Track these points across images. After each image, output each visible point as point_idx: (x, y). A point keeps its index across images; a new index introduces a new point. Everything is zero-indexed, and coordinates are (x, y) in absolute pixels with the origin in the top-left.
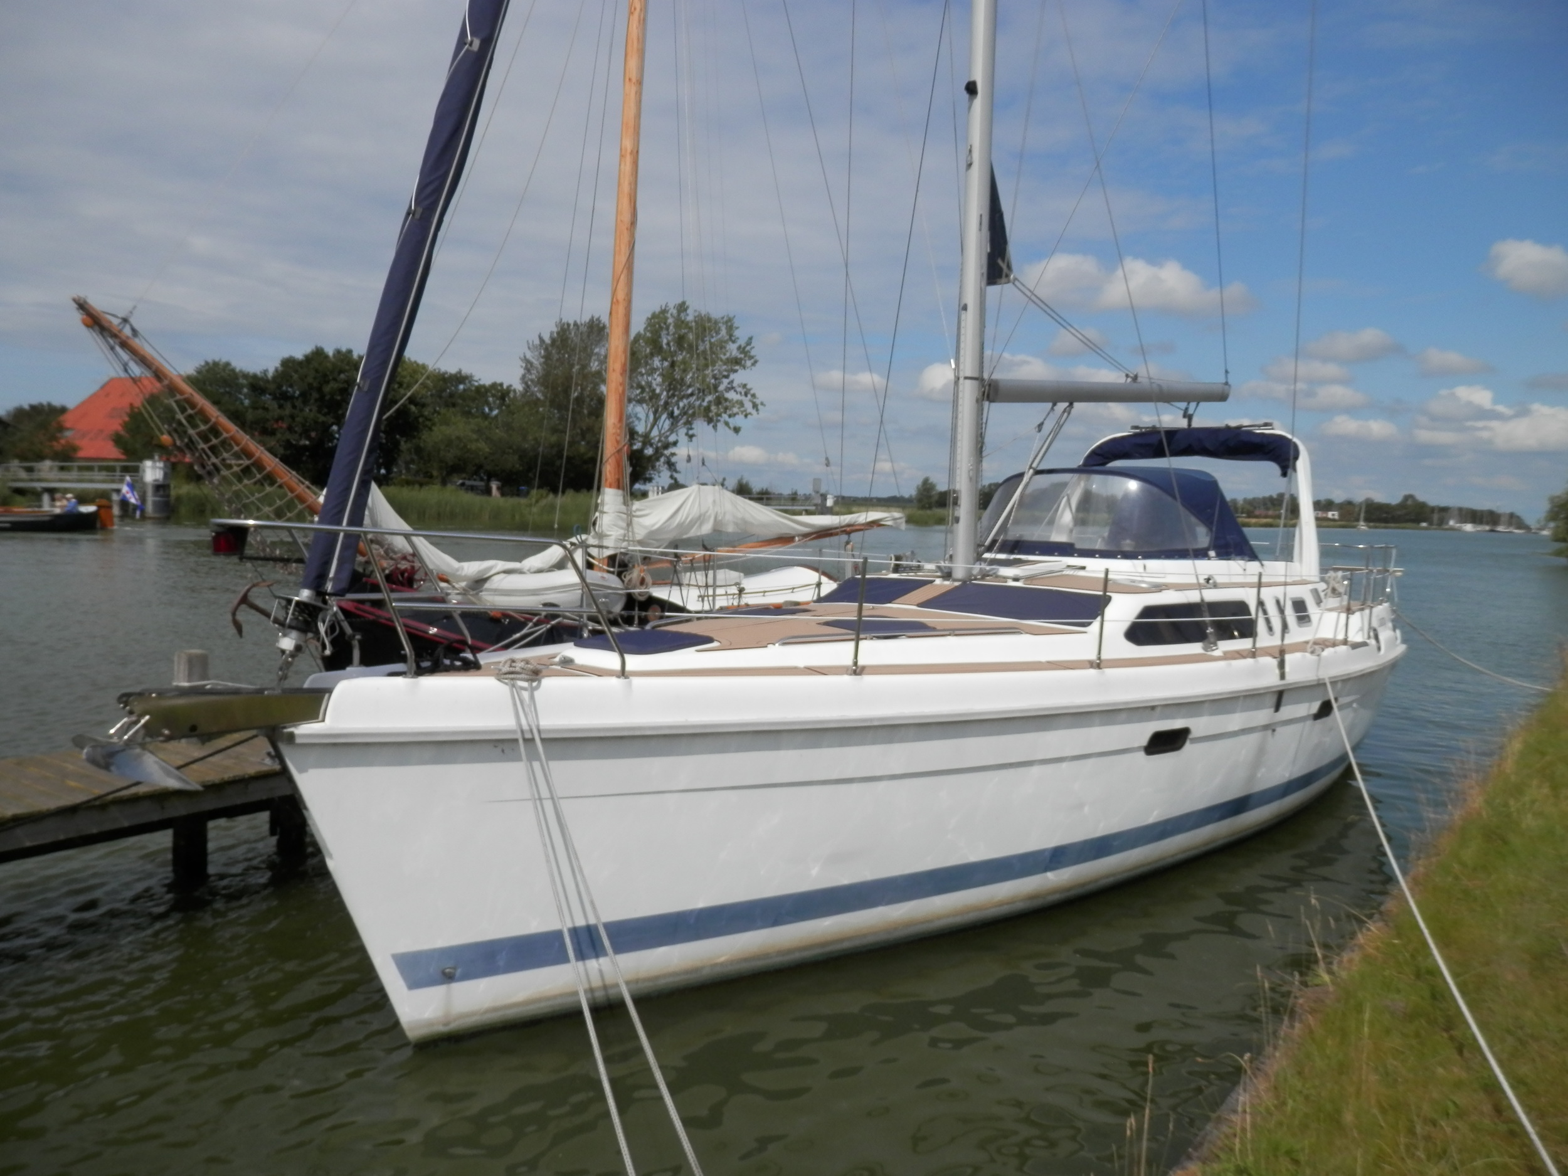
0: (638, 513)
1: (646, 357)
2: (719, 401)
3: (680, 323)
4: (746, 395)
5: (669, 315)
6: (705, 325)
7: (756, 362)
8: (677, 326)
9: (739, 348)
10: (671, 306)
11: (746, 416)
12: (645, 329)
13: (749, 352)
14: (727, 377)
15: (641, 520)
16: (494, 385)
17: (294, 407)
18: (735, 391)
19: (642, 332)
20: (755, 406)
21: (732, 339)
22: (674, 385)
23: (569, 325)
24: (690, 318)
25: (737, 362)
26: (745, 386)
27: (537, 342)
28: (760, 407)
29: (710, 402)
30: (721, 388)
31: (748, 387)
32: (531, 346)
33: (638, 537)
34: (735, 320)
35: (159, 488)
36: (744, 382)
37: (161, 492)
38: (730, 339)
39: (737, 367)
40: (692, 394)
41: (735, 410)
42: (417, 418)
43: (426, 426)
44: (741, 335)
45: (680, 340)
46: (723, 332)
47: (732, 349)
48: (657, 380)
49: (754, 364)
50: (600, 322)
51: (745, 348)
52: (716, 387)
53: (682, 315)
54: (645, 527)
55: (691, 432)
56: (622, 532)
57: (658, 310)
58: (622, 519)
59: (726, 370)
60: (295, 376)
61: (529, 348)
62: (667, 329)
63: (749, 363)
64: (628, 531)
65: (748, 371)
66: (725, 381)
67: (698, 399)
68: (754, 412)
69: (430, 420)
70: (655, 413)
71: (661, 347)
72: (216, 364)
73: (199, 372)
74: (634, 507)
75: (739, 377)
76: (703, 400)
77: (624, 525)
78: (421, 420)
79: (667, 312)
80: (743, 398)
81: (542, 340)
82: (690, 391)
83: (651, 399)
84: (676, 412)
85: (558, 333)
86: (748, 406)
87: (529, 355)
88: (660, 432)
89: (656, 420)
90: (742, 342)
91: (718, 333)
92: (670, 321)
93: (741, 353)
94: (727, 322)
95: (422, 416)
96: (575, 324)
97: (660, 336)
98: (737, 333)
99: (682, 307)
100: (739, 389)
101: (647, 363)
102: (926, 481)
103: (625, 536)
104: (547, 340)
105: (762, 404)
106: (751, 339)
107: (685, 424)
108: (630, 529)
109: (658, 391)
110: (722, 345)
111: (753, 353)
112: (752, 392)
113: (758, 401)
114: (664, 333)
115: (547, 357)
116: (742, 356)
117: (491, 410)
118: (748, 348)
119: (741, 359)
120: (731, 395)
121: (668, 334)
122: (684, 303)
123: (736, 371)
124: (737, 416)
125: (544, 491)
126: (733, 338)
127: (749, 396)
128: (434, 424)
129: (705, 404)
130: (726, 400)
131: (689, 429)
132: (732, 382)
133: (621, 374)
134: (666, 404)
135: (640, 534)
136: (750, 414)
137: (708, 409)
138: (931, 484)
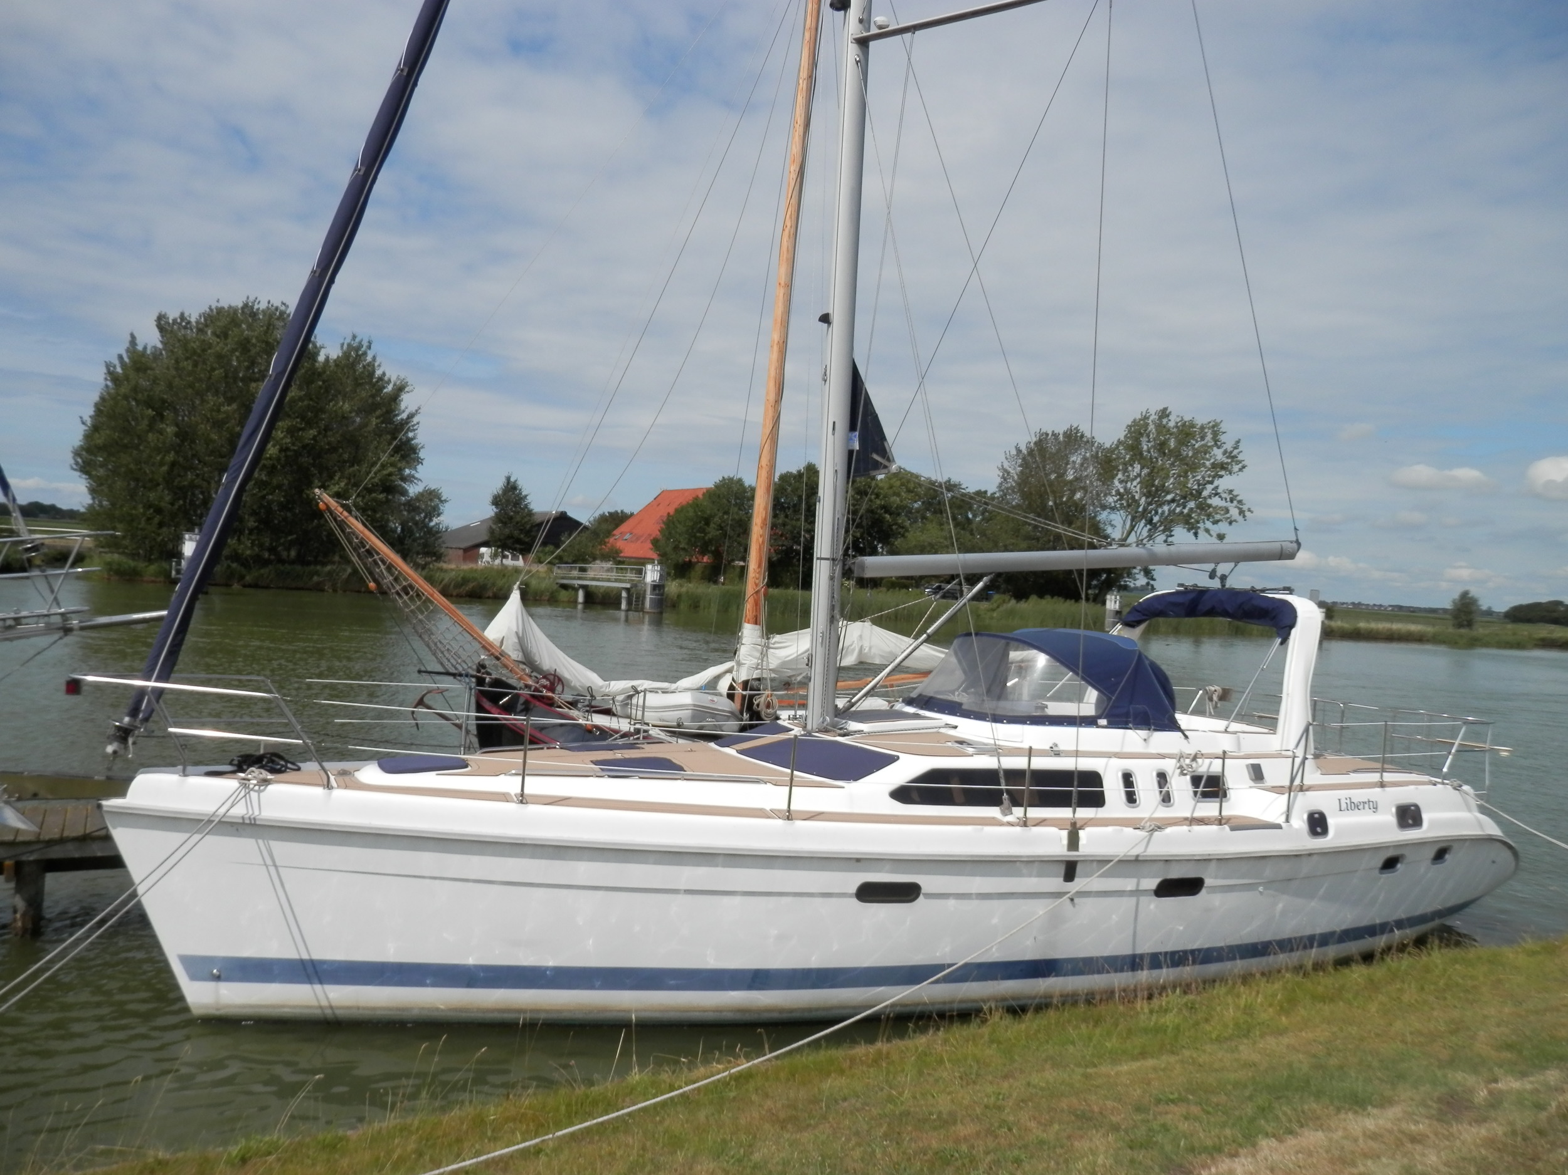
0: (777, 645)
1: (1125, 464)
2: (1203, 507)
3: (1161, 428)
4: (1232, 501)
5: (1150, 421)
6: (1186, 432)
7: (1244, 467)
8: (1159, 433)
9: (1225, 452)
10: (1152, 412)
11: (1230, 523)
12: (1126, 436)
13: (1236, 457)
14: (1211, 483)
15: (777, 651)
16: (979, 493)
17: (787, 516)
18: (1220, 497)
19: (1122, 438)
20: (1242, 512)
21: (1217, 443)
22: (1153, 492)
23: (1047, 435)
24: (1172, 424)
25: (1223, 466)
26: (1231, 492)
27: (1014, 452)
28: (1247, 514)
29: (1191, 509)
30: (1205, 493)
31: (1235, 493)
32: (1008, 456)
33: (772, 666)
34: (1222, 425)
35: (656, 587)
36: (1230, 488)
37: (657, 592)
38: (1216, 444)
39: (1222, 473)
40: (1173, 501)
41: (1218, 517)
42: (890, 526)
43: (899, 533)
44: (1228, 441)
45: (1161, 447)
46: (1209, 436)
47: (1218, 455)
48: (1135, 487)
49: (1241, 470)
50: (1078, 431)
51: (1231, 452)
52: (1199, 492)
53: (1165, 421)
54: (779, 658)
55: (1170, 539)
56: (755, 661)
57: (1139, 417)
58: (757, 650)
59: (1209, 476)
60: (789, 489)
61: (1007, 458)
62: (1148, 436)
63: (1236, 468)
64: (762, 661)
65: (1234, 476)
66: (1210, 487)
67: (1178, 506)
68: (1240, 519)
69: (903, 528)
70: (1133, 520)
71: (1141, 454)
72: (731, 480)
73: (717, 486)
74: (772, 641)
75: (1225, 483)
76: (1184, 507)
77: (758, 655)
78: (894, 527)
79: (1148, 418)
80: (1228, 504)
81: (1019, 451)
82: (1169, 497)
83: (1129, 505)
84: (1156, 519)
85: (1035, 443)
86: (1234, 512)
87: (1006, 465)
88: (1137, 538)
89: (1132, 528)
90: (1229, 446)
91: (1203, 438)
92: (1151, 427)
93: (1227, 458)
94: (1213, 427)
95: (896, 524)
96: (1054, 434)
97: (1139, 443)
98: (1223, 438)
99: (1164, 413)
100: (1224, 495)
101: (1125, 470)
102: (1465, 595)
103: (758, 664)
104: (1025, 451)
105: (1249, 510)
106: (1238, 442)
107: (1164, 531)
108: (765, 659)
109: (1137, 498)
110: (1206, 450)
111: (1240, 458)
112: (1239, 498)
113: (1245, 508)
114: (1144, 440)
115: (1025, 464)
116: (1229, 461)
117: (975, 516)
118: (1235, 452)
119: (1227, 463)
120: (1215, 501)
121: (1149, 441)
122: (1165, 409)
123: (1221, 476)
124: (1220, 523)
125: (1006, 597)
126: (1219, 443)
127: (1235, 502)
128: (907, 531)
129: (1186, 511)
130: (1210, 506)
131: (1168, 536)
132: (1217, 487)
133: (762, 528)
134: (1145, 510)
135: (773, 663)
136: (1235, 521)
137: (1189, 516)
138: (1472, 598)
